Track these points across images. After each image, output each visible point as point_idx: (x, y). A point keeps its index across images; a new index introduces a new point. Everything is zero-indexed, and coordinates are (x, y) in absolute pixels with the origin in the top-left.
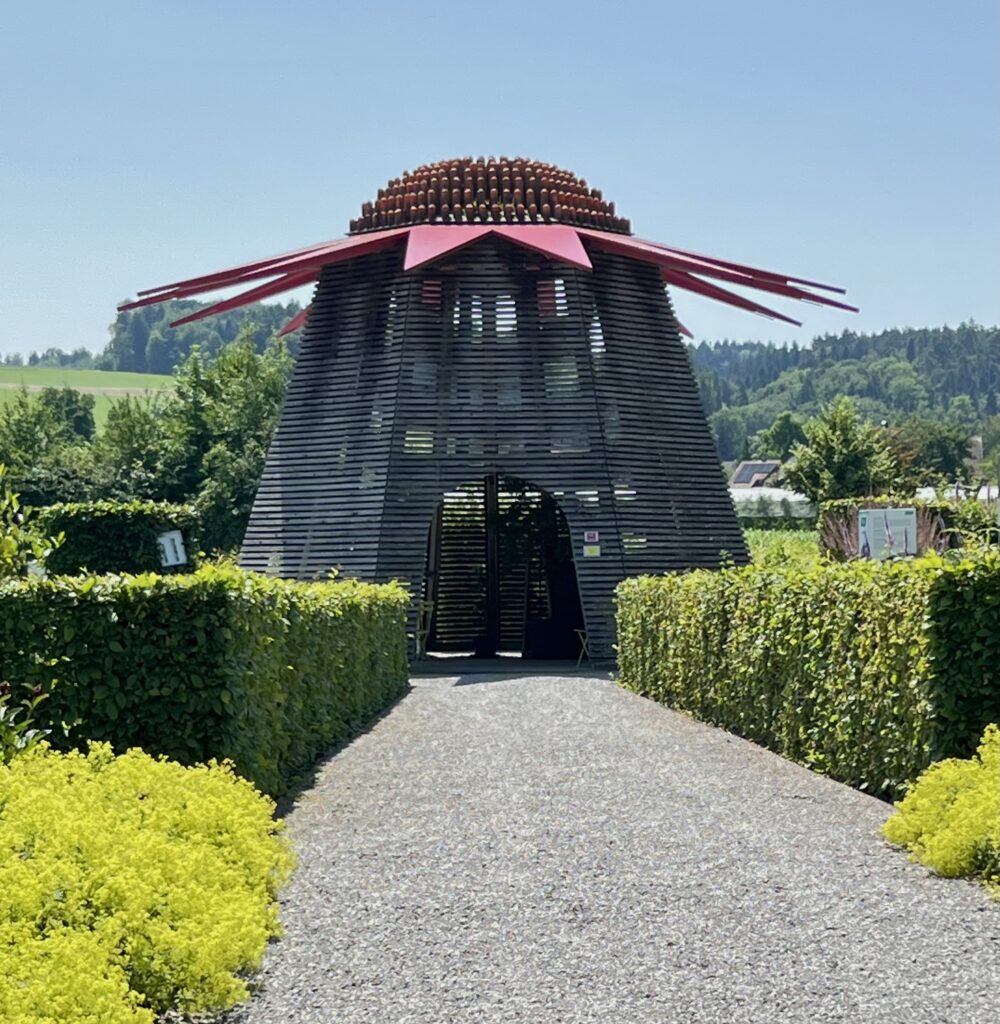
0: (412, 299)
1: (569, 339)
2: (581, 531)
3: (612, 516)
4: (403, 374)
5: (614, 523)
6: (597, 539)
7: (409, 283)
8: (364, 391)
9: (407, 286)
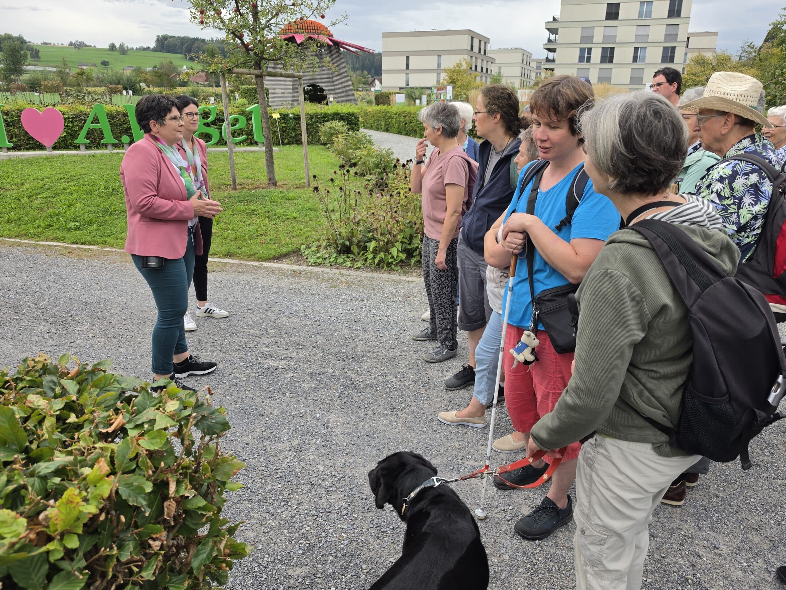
2: (329, 95)
3: (335, 93)
6: (332, 97)
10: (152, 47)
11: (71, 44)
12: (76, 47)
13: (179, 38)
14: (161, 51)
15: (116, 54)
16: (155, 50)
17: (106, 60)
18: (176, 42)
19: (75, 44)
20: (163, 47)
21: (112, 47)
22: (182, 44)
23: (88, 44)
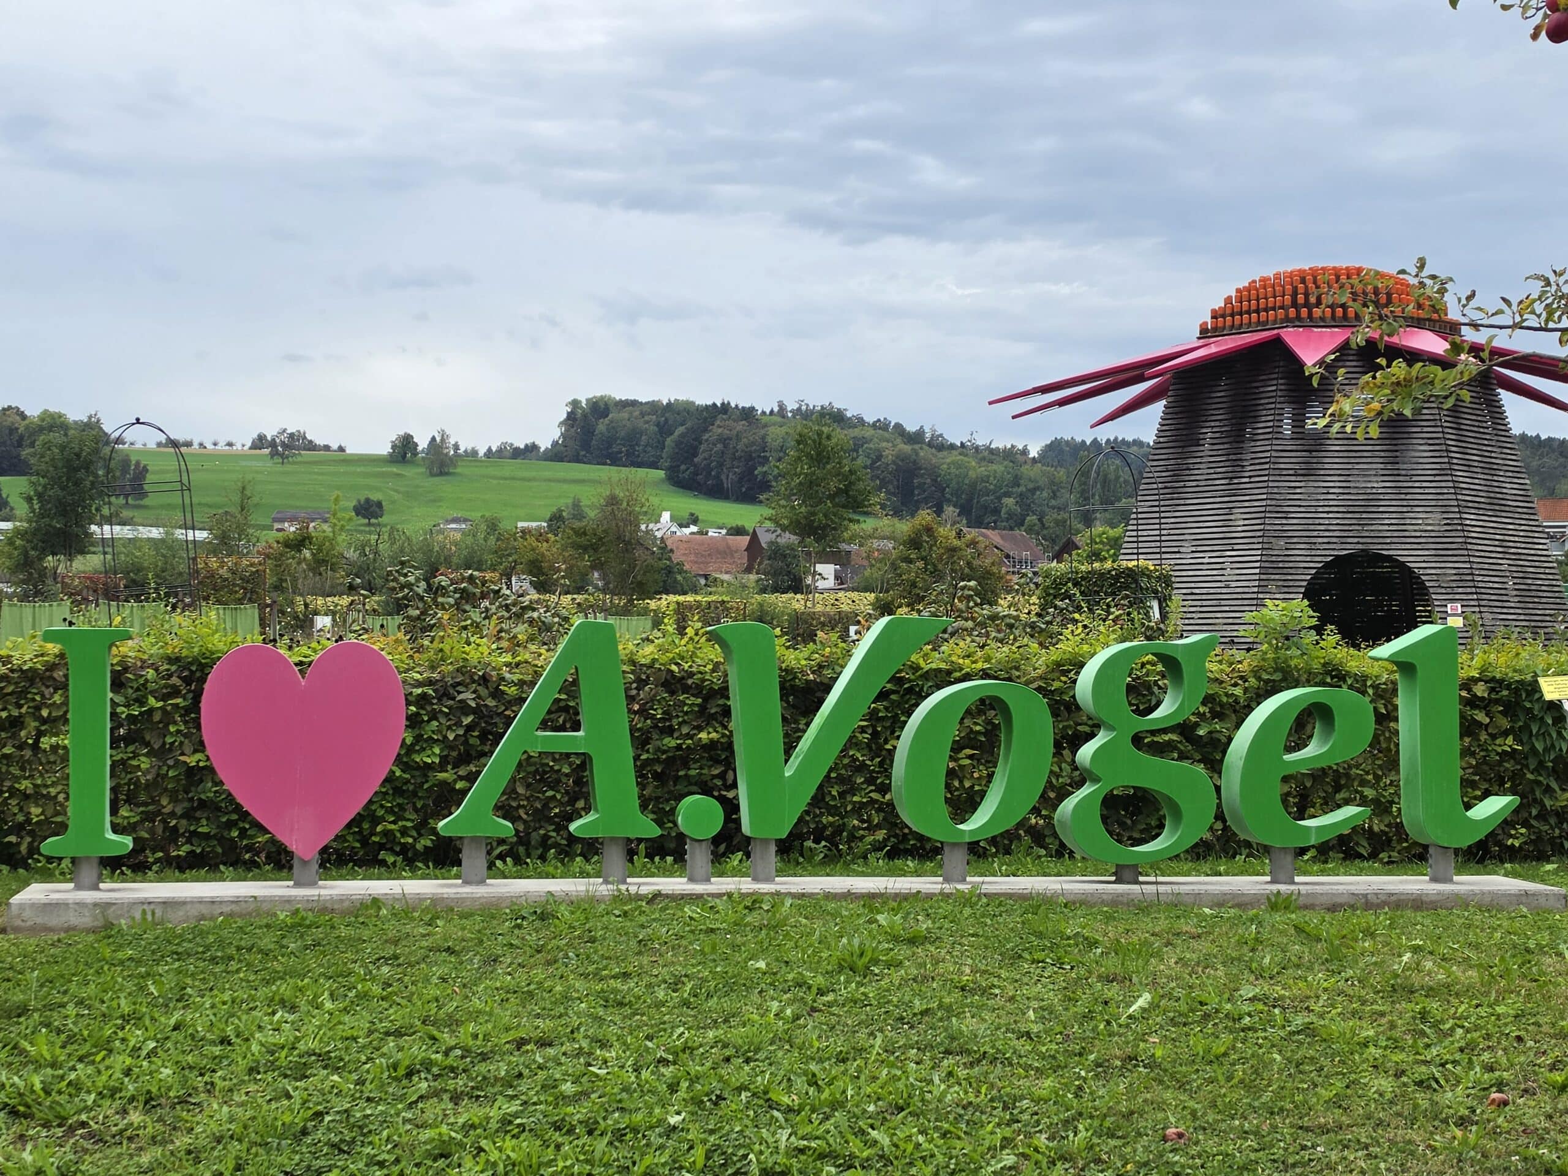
0: (1279, 393)
1: (1425, 429)
2: (1444, 603)
3: (1474, 590)
4: (1273, 460)
5: (1475, 597)
6: (1460, 611)
7: (1277, 379)
8: (1230, 475)
9: (1275, 382)
10: (545, 444)
11: (260, 442)
12: (274, 454)
13: (654, 407)
14: (577, 459)
15: (412, 472)
16: (556, 454)
17: (375, 496)
18: (640, 424)
19: (273, 444)
20: (586, 445)
21: (405, 448)
22: (664, 430)
23: (320, 441)
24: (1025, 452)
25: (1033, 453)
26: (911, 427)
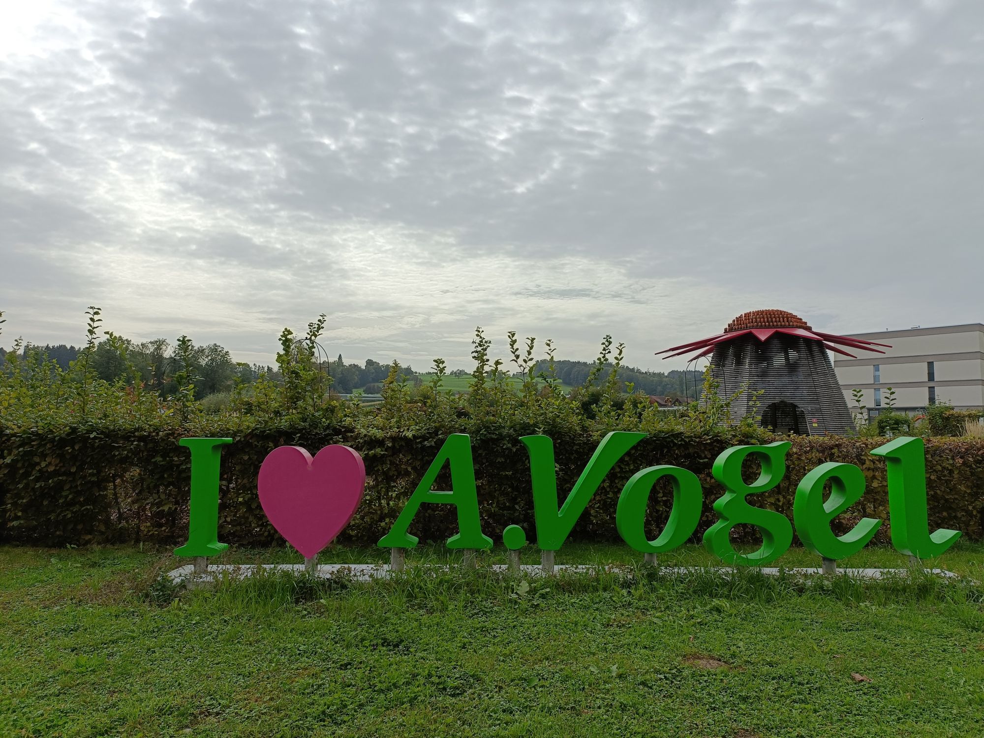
5: (822, 416)
7: (751, 344)
19: (455, 373)
24: (663, 374)
25: (666, 374)
26: (631, 367)
